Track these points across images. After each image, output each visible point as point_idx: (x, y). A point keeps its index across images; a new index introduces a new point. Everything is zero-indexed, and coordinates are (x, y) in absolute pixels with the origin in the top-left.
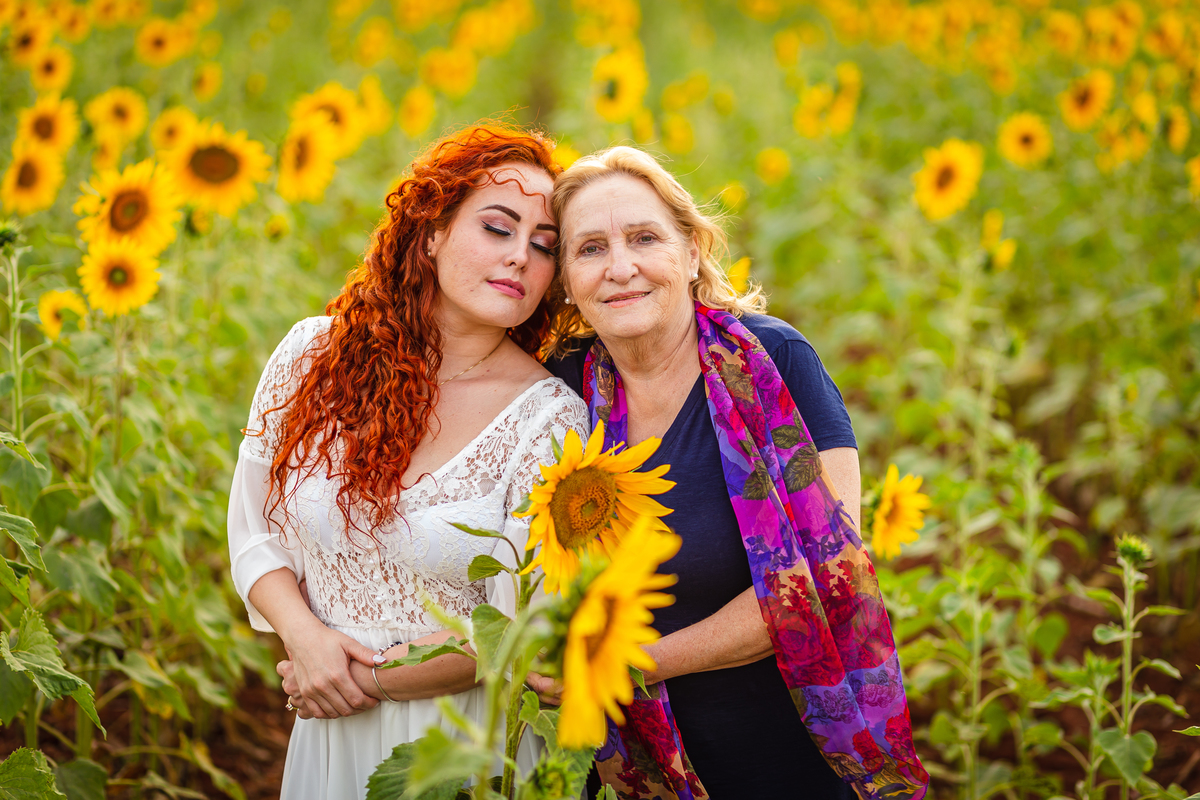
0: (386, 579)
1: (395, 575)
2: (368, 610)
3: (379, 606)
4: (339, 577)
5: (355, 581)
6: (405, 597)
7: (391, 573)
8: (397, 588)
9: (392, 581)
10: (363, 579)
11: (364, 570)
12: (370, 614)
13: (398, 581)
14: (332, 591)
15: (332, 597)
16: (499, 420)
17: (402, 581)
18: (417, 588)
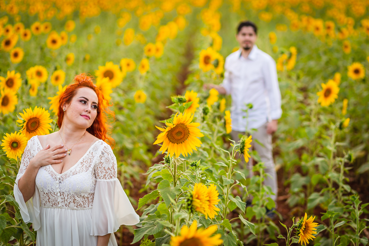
0: (61, 195)
1: (63, 194)
2: (55, 204)
3: (58, 202)
4: (48, 196)
5: (52, 197)
6: (65, 200)
7: (62, 194)
8: (63, 198)
9: (62, 196)
10: (54, 196)
11: (55, 193)
12: (56, 205)
13: (63, 196)
14: (46, 200)
15: (46, 201)
16: (88, 152)
17: (64, 196)
18: (68, 198)
